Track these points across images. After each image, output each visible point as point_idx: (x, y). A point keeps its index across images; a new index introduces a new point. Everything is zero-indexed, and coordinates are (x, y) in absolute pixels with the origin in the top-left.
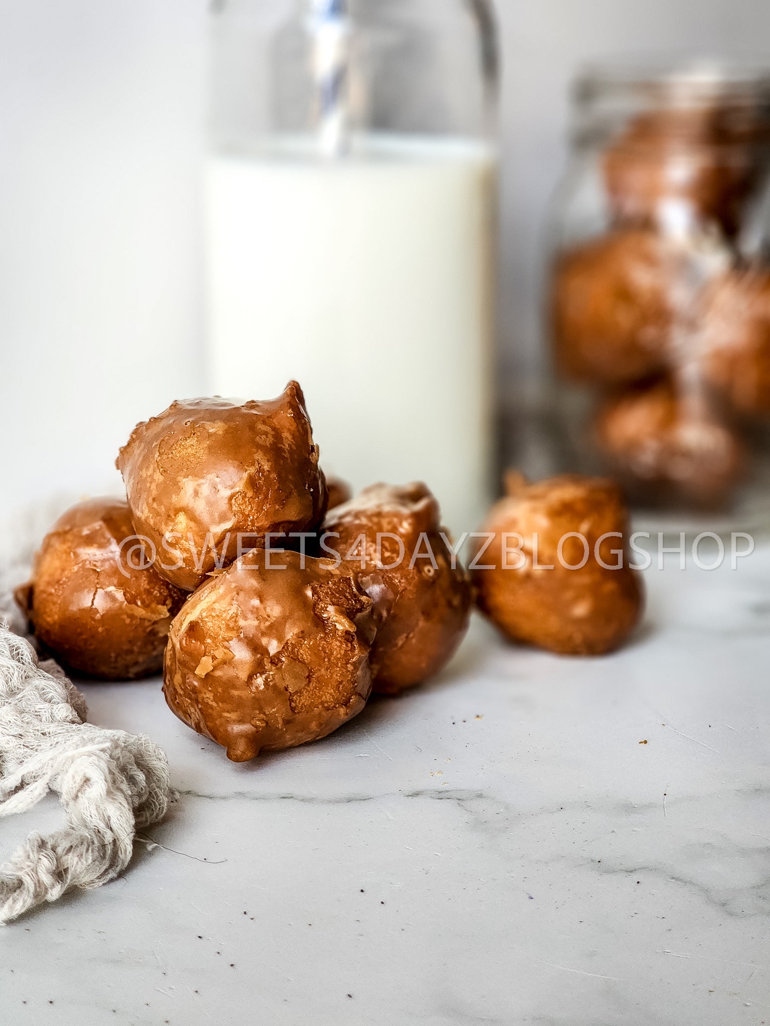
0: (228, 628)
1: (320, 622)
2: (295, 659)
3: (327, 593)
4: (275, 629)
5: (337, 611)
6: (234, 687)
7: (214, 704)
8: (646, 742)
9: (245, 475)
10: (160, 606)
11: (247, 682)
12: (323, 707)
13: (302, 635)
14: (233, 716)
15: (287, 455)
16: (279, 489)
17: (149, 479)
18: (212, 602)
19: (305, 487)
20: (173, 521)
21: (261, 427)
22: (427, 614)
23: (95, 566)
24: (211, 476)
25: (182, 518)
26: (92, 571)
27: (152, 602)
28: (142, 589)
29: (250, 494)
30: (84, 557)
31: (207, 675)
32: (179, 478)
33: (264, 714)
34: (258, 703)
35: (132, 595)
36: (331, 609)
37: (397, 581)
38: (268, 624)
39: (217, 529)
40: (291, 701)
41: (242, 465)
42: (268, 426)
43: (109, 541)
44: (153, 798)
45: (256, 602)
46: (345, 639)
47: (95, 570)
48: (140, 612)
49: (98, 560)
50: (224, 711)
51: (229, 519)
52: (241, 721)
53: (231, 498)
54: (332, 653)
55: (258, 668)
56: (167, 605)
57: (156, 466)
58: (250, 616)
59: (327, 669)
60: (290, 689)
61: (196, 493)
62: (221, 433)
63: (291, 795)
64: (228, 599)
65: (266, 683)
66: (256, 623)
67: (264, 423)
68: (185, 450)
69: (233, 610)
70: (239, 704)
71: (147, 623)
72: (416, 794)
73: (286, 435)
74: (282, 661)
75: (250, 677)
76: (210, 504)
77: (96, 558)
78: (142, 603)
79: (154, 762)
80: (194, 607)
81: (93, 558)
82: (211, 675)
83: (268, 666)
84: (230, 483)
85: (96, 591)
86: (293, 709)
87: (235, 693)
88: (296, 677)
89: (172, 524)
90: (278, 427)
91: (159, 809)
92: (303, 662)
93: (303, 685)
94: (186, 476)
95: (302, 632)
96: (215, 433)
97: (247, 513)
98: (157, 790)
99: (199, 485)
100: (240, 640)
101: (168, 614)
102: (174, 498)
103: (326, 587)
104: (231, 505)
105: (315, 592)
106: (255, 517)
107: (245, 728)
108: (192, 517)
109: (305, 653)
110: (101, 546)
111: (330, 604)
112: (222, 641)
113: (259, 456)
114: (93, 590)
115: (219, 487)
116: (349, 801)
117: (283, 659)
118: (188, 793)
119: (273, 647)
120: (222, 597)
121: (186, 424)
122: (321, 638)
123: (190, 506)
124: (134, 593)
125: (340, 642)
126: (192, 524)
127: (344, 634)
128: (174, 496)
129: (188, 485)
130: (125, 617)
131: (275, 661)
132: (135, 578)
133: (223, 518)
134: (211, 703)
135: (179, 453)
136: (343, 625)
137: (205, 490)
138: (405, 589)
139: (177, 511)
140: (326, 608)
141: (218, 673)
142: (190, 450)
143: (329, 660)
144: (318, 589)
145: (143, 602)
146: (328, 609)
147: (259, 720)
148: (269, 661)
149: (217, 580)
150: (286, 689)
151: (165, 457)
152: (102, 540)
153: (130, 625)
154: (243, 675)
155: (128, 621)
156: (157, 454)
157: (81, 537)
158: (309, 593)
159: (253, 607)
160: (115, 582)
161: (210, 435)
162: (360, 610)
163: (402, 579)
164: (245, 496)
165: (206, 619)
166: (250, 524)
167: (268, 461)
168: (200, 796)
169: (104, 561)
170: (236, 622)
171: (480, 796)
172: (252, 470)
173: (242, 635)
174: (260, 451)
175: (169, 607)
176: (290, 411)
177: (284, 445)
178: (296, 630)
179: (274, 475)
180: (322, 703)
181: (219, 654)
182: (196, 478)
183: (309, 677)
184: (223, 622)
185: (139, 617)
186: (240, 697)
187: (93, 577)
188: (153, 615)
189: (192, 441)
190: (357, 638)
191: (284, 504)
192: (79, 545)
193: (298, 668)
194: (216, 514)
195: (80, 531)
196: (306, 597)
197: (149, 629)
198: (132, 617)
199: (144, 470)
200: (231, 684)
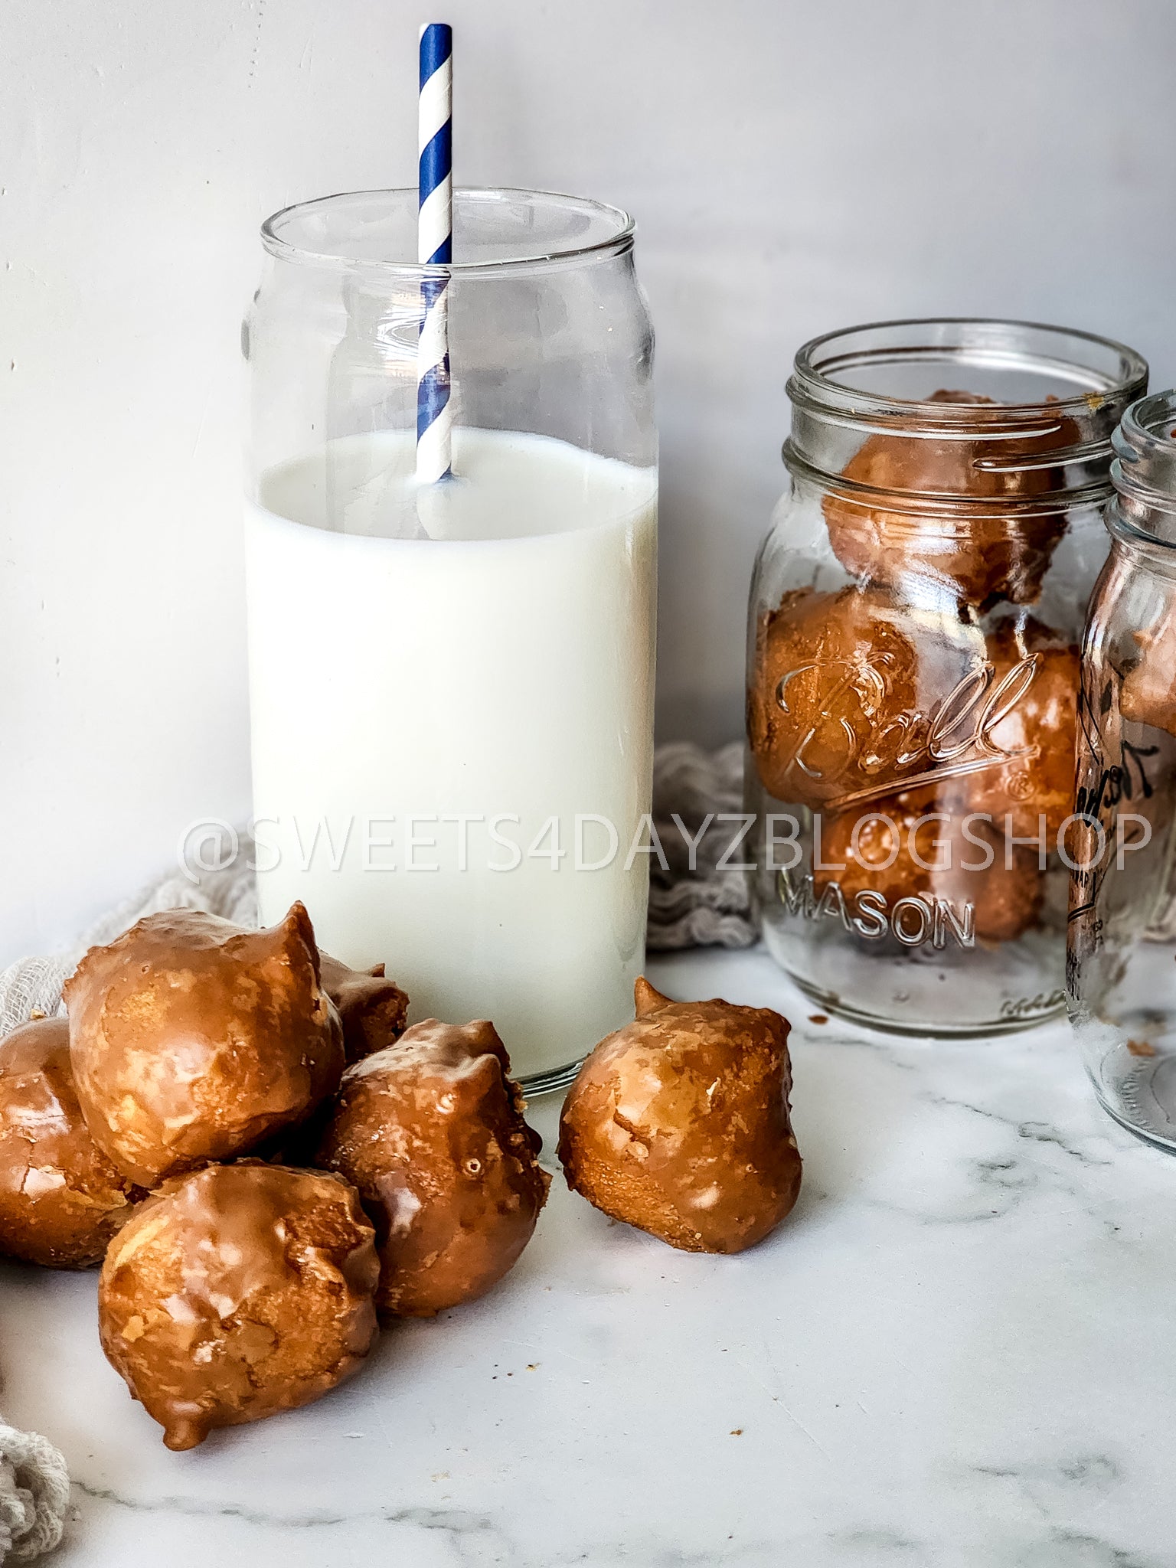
0: (169, 1280)
1: (292, 1269)
2: (256, 1320)
3: (307, 1228)
4: (229, 1283)
5: (318, 1255)
6: (173, 1357)
7: (149, 1373)
8: (739, 1432)
9: (213, 1055)
10: (115, 1192)
11: (189, 1352)
12: (298, 1377)
13: (266, 1291)
14: (173, 1390)
15: (275, 1022)
16: (260, 1070)
17: (91, 1042)
18: (152, 1237)
19: (301, 1061)
20: (117, 1104)
21: (243, 981)
22: (467, 1225)
23: (29, 1134)
24: (168, 1053)
25: (129, 1102)
26: (25, 1142)
27: (104, 1185)
28: (91, 1168)
29: (218, 1081)
30: (15, 1121)
31: (138, 1340)
32: (128, 1050)
33: (213, 1390)
34: (206, 1376)
35: (76, 1177)
36: (311, 1251)
37: (426, 1183)
38: (220, 1275)
39: (175, 1124)
40: (250, 1373)
41: (211, 1037)
42: (253, 980)
43: (49, 1101)
44: (43, 1522)
45: (206, 1245)
46: (330, 1291)
47: (28, 1141)
48: (87, 1200)
49: (33, 1127)
50: (161, 1382)
51: (191, 1112)
52: (184, 1397)
53: (193, 1084)
54: (309, 1309)
55: (204, 1334)
56: (124, 1190)
57: (101, 1025)
58: (198, 1263)
59: (302, 1330)
60: (249, 1361)
61: (147, 1074)
62: (186, 990)
63: (236, 1508)
64: (172, 1235)
65: (215, 1354)
66: (204, 1273)
67: (248, 974)
68: (138, 1009)
69: (175, 1255)
70: (178, 1377)
71: (96, 1214)
72: (401, 1517)
73: (278, 991)
74: (236, 1326)
75: (194, 1346)
76: (165, 1089)
77: (32, 1123)
78: (89, 1187)
79: (48, 1471)
80: (132, 1235)
81: (26, 1123)
82: (144, 1340)
83: (217, 1331)
84: (191, 1065)
85: (28, 1171)
86: (253, 1383)
87: (175, 1363)
88: (255, 1344)
89: (117, 1108)
90: (267, 979)
91: (51, 1536)
92: (267, 1325)
93: (267, 1354)
94: (136, 1048)
95: (266, 1287)
96: (177, 990)
97: (214, 1105)
98: (48, 1512)
99: (152, 1063)
100: (182, 1298)
101: (126, 1202)
102: (120, 1077)
103: (308, 1219)
104: (192, 1094)
105: (290, 1228)
106: (226, 1110)
107: (190, 1407)
108: (142, 1104)
109: (271, 1311)
110: (39, 1107)
111: (310, 1245)
112: (158, 1298)
113: (234, 1026)
114: (25, 1168)
115: (178, 1069)
116: (311, 1523)
117: (239, 1322)
118: (106, 1494)
119: (225, 1306)
120: (164, 1232)
121: (144, 970)
122: (293, 1293)
123: (140, 1090)
124: (79, 1174)
125: (322, 1295)
126: (143, 1113)
127: (328, 1285)
128: (119, 1073)
129: (137, 1060)
130: (66, 1206)
131: (227, 1325)
132: (81, 1154)
133: (182, 1110)
134: (145, 1371)
135: (131, 1012)
136: (326, 1273)
137: (159, 1071)
138: (436, 1195)
139: (124, 1093)
140: (304, 1249)
141: (151, 1338)
142: (144, 1009)
143: (305, 1319)
144: (295, 1224)
145: (92, 1187)
146: (306, 1252)
147: (206, 1399)
148: (219, 1326)
149: (163, 1203)
150: (244, 1360)
151: (112, 1015)
152: (41, 1099)
153: (74, 1215)
154: (184, 1344)
155: (70, 1211)
156: (103, 1010)
157: (13, 1090)
158: (281, 1231)
159: (203, 1251)
160: (55, 1159)
161: (172, 992)
162: (354, 1246)
163: (432, 1180)
164: (212, 1084)
165: (140, 1263)
166: (218, 1118)
167: (247, 1033)
168: (119, 1502)
169: (41, 1127)
170: (178, 1271)
171: (485, 1525)
172: (223, 1048)
173: (184, 1291)
174: (236, 1020)
175: (127, 1192)
176: (286, 956)
177: (274, 1008)
178: (257, 1286)
179: (254, 1054)
180: (296, 1372)
181: (153, 1316)
182: (148, 1053)
183: (276, 1344)
184: (162, 1270)
185: (85, 1207)
186: (180, 1369)
187: (26, 1150)
188: (103, 1205)
189: (148, 997)
190: (348, 1287)
191: (267, 1092)
192: (10, 1102)
193: (259, 1332)
194: (173, 1105)
195: (13, 1082)
196: (275, 1238)
197: (100, 1220)
198: (75, 1205)
199: (87, 1027)
200: (168, 1352)
